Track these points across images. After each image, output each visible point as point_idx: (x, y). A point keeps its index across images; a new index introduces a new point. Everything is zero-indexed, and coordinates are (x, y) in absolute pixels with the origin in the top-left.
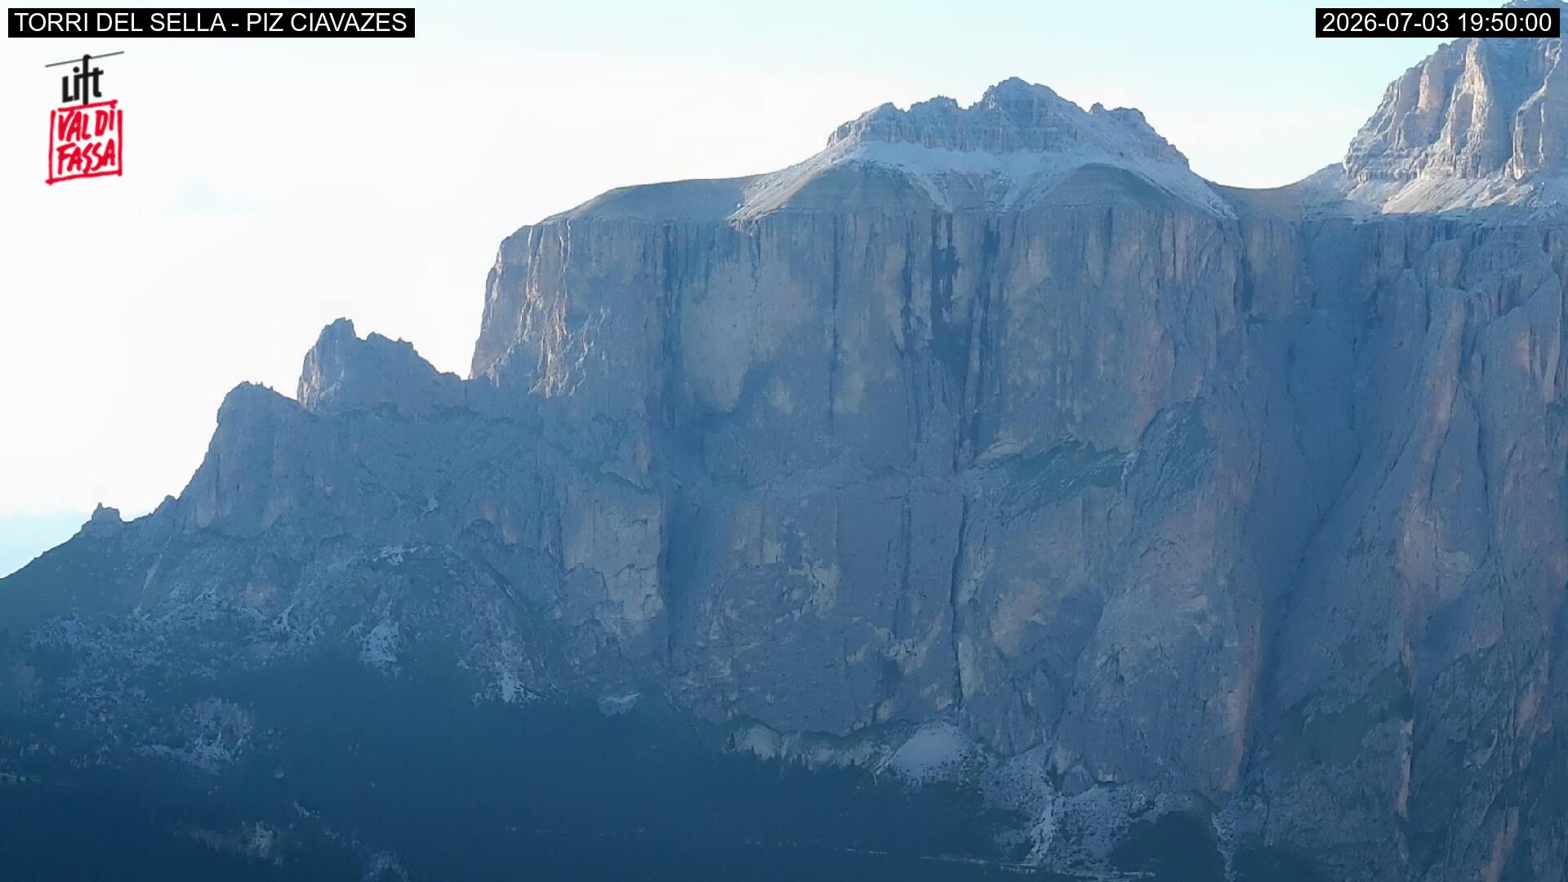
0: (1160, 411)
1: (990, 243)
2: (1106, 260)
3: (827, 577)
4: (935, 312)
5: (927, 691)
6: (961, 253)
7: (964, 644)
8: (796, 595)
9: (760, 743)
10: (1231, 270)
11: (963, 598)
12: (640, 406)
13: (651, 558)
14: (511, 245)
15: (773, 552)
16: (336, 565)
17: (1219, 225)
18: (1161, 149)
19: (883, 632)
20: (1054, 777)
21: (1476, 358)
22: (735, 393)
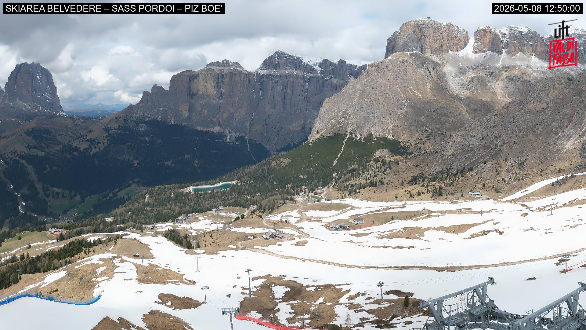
0: (240, 94)
1: (223, 77)
2: (235, 78)
3: (206, 111)
4: (217, 84)
5: (216, 123)
6: (220, 78)
7: (220, 118)
8: (203, 113)
9: (199, 128)
10: (248, 79)
11: (220, 113)
12: (186, 94)
13: (188, 109)
14: (173, 77)
15: (200, 109)
16: (155, 110)
17: (246, 75)
18: (240, 67)
19: (212, 117)
20: (229, 131)
21: (273, 88)
22: (196, 92)
